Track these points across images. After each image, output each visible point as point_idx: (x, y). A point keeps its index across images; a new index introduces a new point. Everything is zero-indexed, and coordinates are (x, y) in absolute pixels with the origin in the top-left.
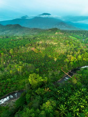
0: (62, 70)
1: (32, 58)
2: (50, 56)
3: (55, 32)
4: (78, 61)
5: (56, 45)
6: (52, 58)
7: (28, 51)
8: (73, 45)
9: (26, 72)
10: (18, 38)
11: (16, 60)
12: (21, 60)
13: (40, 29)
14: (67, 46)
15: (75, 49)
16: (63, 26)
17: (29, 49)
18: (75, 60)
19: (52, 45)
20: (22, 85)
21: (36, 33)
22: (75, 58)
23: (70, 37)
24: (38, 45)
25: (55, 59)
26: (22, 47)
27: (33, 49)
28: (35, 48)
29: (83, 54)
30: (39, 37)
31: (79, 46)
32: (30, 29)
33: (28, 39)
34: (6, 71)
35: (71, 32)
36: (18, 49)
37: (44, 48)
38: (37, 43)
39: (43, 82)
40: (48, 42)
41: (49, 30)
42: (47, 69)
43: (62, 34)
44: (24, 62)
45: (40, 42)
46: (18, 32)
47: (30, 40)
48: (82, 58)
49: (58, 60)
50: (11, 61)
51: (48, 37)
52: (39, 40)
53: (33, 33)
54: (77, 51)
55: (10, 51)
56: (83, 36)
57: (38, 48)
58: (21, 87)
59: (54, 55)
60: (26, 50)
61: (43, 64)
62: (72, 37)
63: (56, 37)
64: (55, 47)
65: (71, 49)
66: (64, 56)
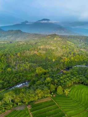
0: (58, 68)
1: (35, 60)
2: (49, 58)
3: (54, 38)
4: (71, 61)
5: (54, 49)
6: (51, 59)
7: (32, 54)
8: (68, 49)
9: (32, 69)
10: (21, 43)
11: (23, 61)
12: (27, 61)
13: (40, 35)
14: (63, 50)
15: (70, 52)
16: (62, 31)
17: (33, 52)
18: (68, 60)
19: (51, 49)
20: (30, 77)
21: (36, 38)
22: (69, 59)
23: (68, 42)
24: (40, 49)
25: (54, 60)
26: (27, 51)
27: (36, 52)
28: (38, 52)
29: (75, 56)
30: (40, 43)
31: (73, 50)
32: (31, 34)
33: (30, 44)
34: (17, 68)
35: (69, 37)
36: (24, 52)
37: (44, 52)
38: (39, 48)
39: (45, 72)
40: (48, 47)
41: (49, 35)
42: (47, 67)
43: (60, 39)
44: (29, 62)
45: (42, 47)
46: (19, 37)
47: (32, 45)
48: (74, 59)
49: (56, 61)
50: (19, 62)
51: (48, 43)
52: (40, 45)
53: (34, 39)
54: (70, 54)
55: (18, 54)
56: (80, 41)
57: (40, 51)
58: (30, 78)
59: (53, 57)
60: (30, 53)
61: (44, 64)
62: (69, 42)
63: (55, 42)
64: (54, 51)
65: (67, 52)
66: (61, 58)
